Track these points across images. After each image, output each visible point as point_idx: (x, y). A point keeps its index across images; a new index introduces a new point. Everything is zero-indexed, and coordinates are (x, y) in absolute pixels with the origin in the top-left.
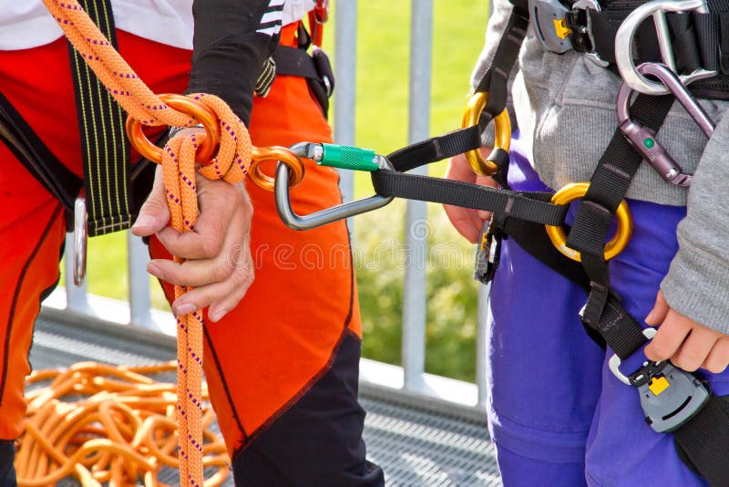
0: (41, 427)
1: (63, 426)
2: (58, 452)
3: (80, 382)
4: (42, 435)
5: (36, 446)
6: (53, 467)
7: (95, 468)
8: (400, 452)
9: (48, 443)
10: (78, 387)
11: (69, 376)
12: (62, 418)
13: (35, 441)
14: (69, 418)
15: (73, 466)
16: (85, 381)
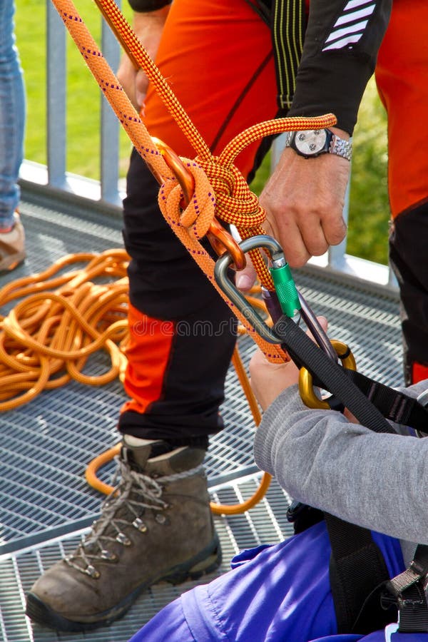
0: (77, 306)
1: (96, 305)
2: (91, 328)
3: (110, 266)
4: (78, 313)
5: (74, 322)
6: (87, 340)
7: (123, 343)
8: (383, 341)
9: (84, 320)
10: (109, 270)
11: (103, 260)
12: (97, 299)
13: (73, 318)
14: (102, 298)
15: (104, 341)
16: (115, 265)
